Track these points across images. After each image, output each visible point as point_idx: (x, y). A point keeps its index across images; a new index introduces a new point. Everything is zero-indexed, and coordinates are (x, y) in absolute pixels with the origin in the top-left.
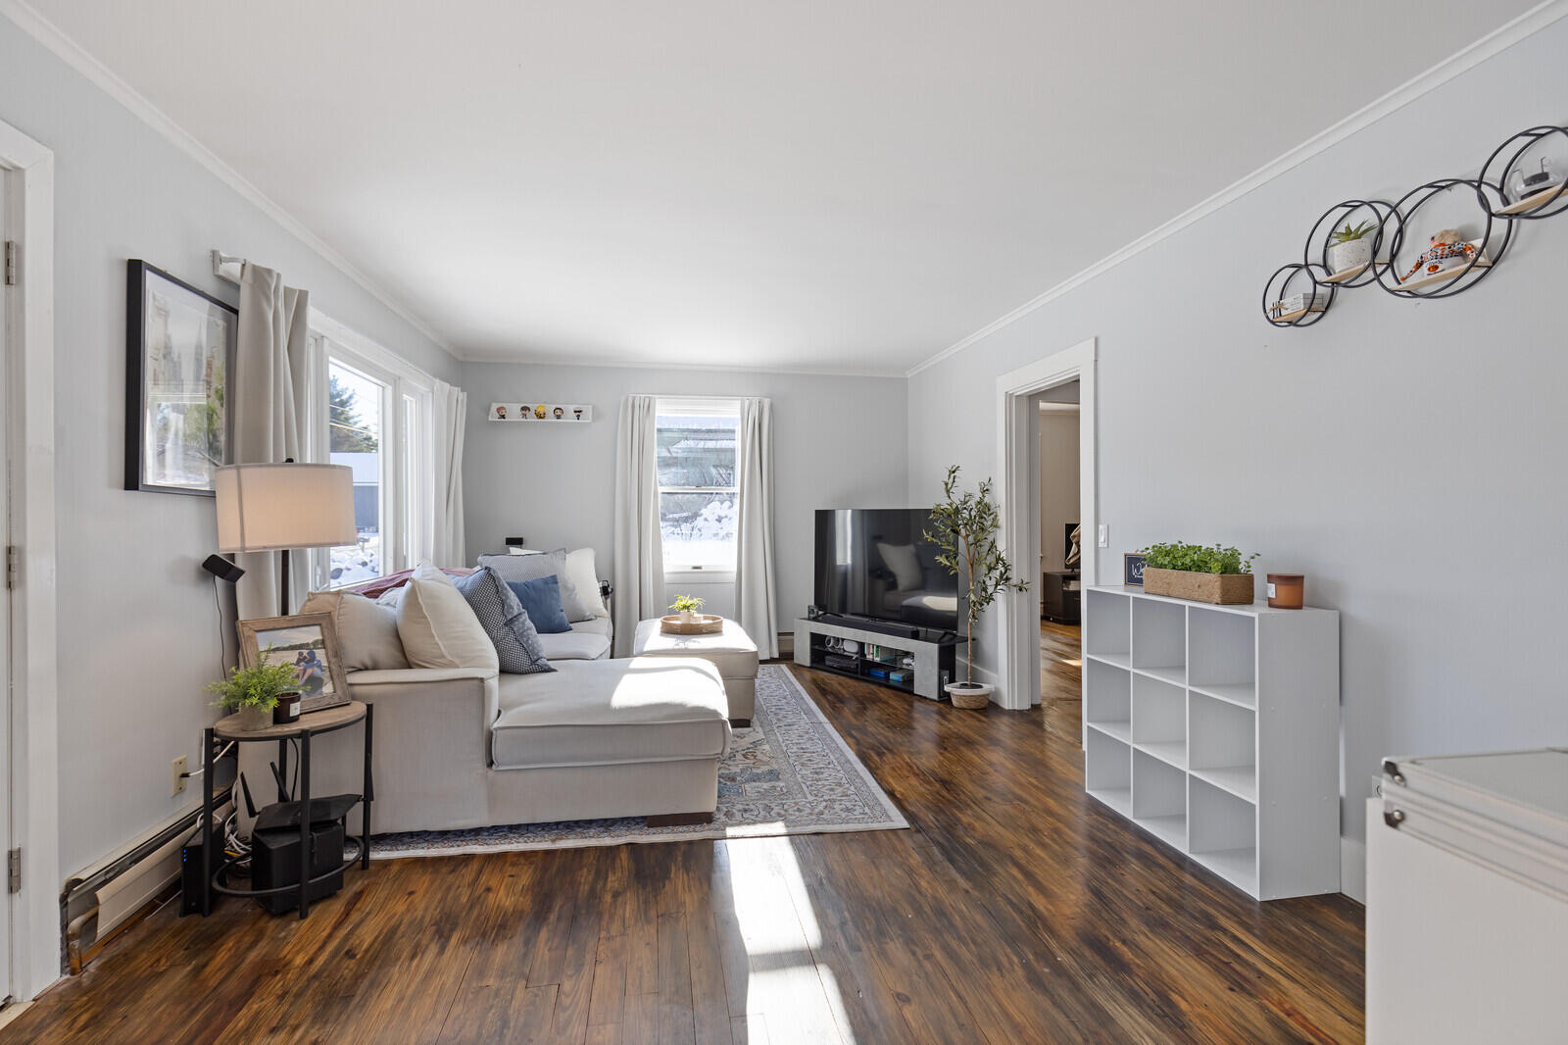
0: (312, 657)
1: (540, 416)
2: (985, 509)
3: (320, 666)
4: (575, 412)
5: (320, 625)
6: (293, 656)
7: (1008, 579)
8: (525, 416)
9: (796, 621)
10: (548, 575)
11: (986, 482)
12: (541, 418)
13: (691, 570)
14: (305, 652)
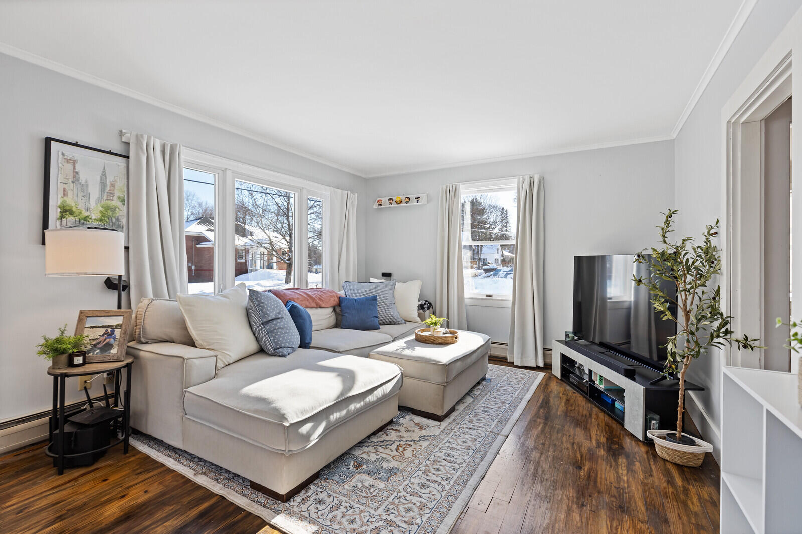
0: (113, 332)
1: (398, 203)
2: (709, 255)
3: (114, 338)
4: (416, 198)
5: (123, 316)
6: (103, 331)
7: (727, 332)
8: (391, 203)
9: (554, 342)
10: (371, 295)
11: (714, 225)
12: (399, 204)
13: (485, 297)
14: (109, 330)
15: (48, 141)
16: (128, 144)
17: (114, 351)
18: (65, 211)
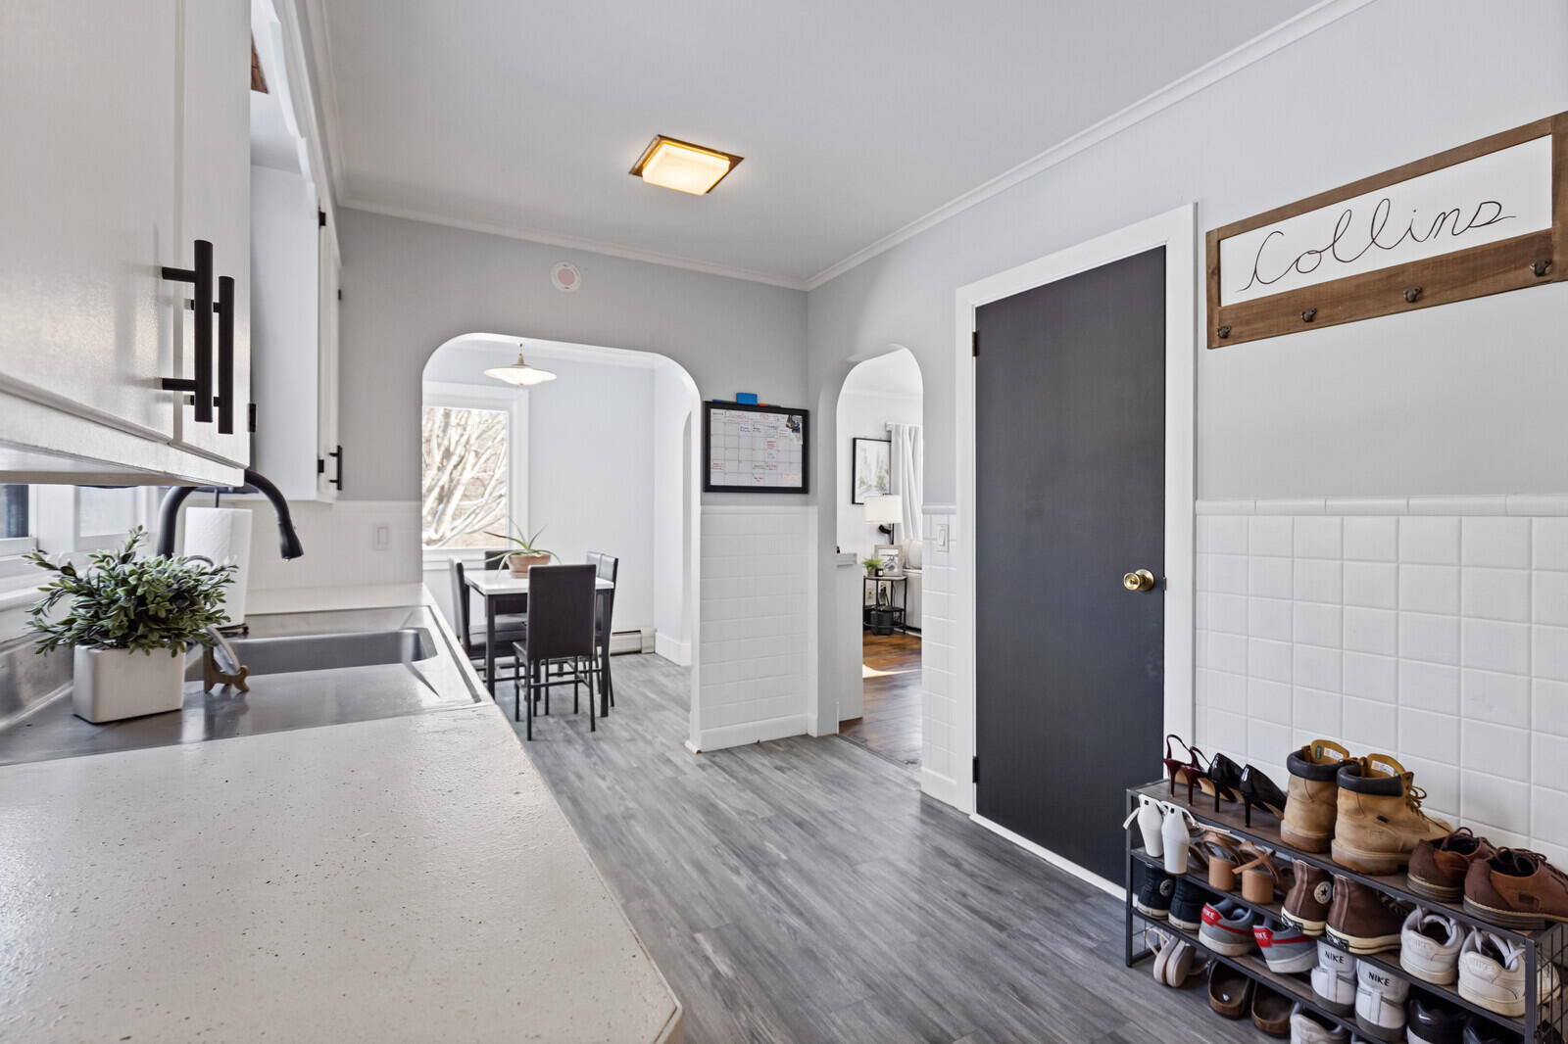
0: (893, 559)
3: (895, 563)
15: (854, 440)
16: (890, 432)
17: (896, 570)
18: (862, 483)
